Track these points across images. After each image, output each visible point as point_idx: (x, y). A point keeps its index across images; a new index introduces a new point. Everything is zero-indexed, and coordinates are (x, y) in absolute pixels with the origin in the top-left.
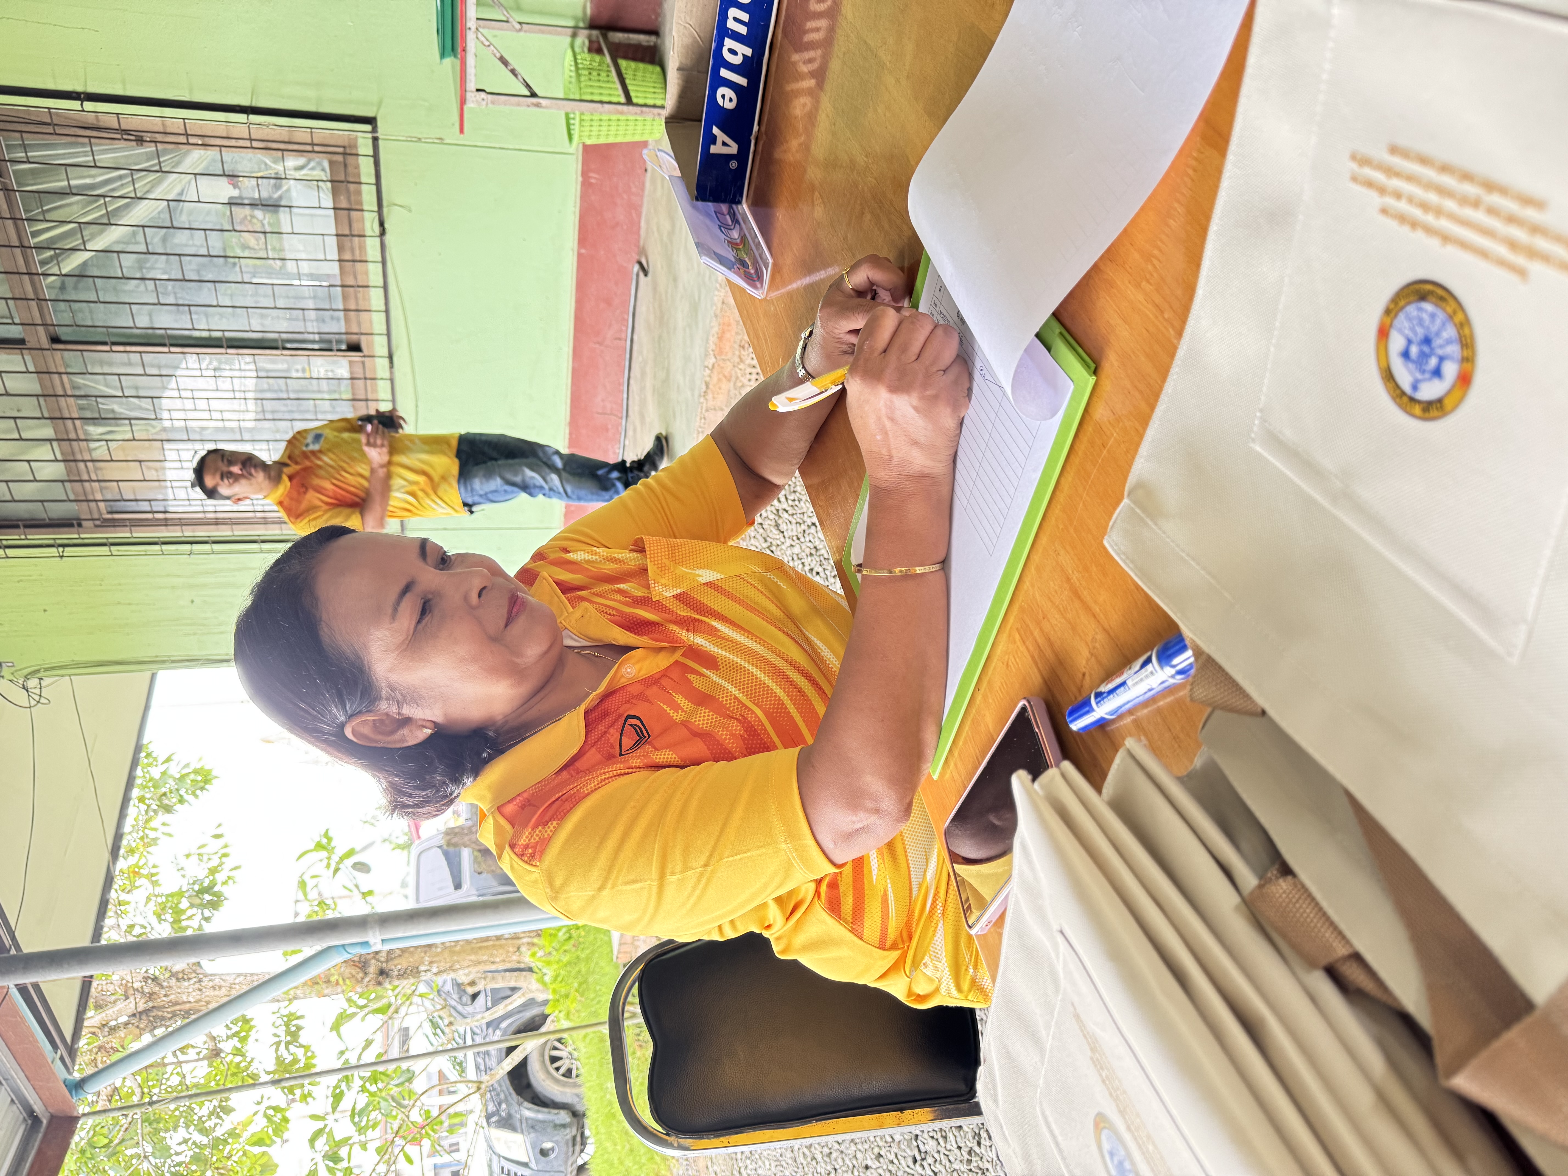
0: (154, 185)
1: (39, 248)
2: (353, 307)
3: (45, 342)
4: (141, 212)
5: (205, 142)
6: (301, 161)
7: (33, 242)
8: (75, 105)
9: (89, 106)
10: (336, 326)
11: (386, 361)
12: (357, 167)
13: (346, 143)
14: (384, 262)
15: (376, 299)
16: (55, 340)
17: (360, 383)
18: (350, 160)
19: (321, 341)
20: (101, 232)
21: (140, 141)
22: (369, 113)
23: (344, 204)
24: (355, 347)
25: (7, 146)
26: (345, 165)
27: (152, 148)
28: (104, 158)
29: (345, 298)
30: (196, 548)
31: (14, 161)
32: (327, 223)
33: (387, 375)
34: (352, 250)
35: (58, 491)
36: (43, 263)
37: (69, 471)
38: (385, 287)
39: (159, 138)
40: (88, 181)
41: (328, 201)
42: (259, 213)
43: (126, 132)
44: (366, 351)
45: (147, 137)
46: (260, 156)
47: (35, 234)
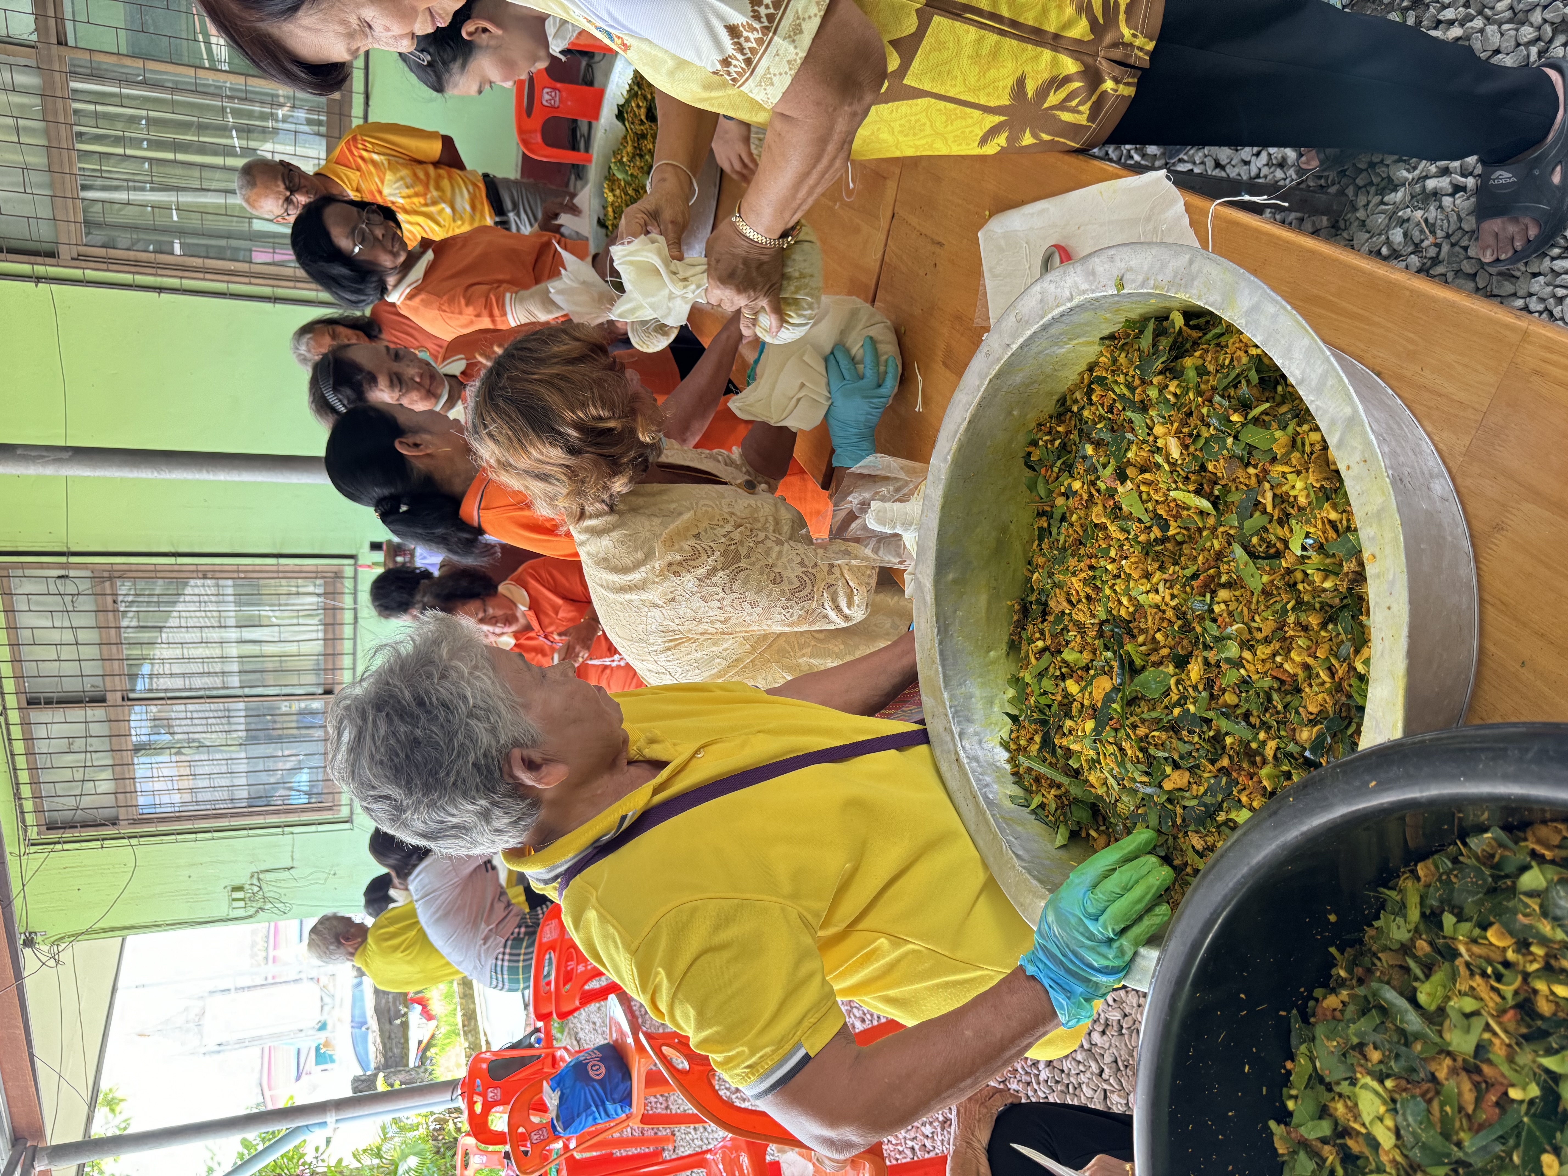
2: (331, 667)
3: (119, 701)
5: (247, 575)
8: (171, 560)
9: (179, 560)
12: (343, 584)
13: (336, 571)
15: (347, 661)
16: (127, 699)
18: (340, 580)
22: (353, 552)
23: (331, 607)
24: (329, 692)
26: (335, 584)
29: (326, 662)
30: (200, 836)
32: (318, 618)
34: (334, 633)
35: (110, 800)
37: (118, 786)
38: (354, 654)
39: (218, 574)
43: (198, 573)
45: (210, 575)
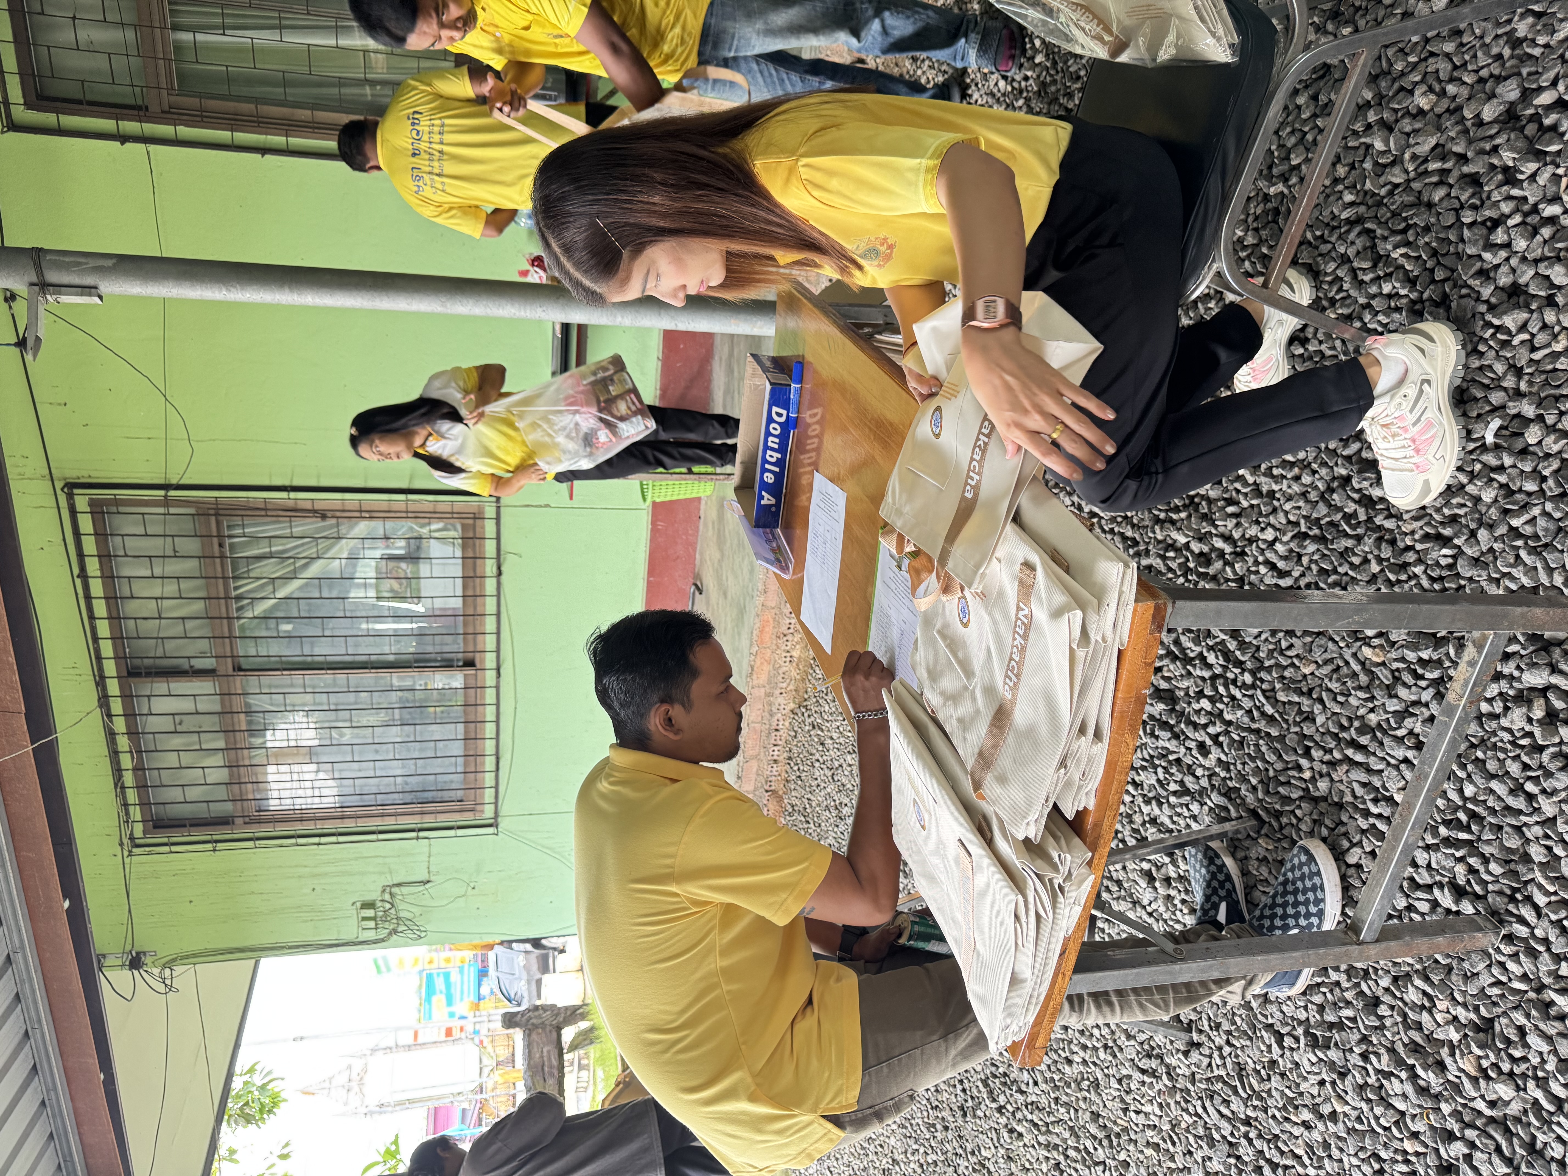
0: (328, 548)
1: (239, 598)
2: (471, 631)
3: (231, 672)
4: (315, 569)
5: (372, 515)
6: (440, 525)
7: (234, 594)
8: (284, 495)
9: (293, 495)
10: (455, 647)
11: (494, 673)
12: (483, 527)
13: (475, 510)
14: (498, 596)
15: (490, 624)
16: (238, 668)
17: (472, 692)
18: (478, 522)
19: (443, 660)
20: (285, 584)
21: (324, 517)
23: (471, 555)
24: (470, 663)
25: (229, 527)
26: (474, 526)
27: (334, 521)
28: (297, 531)
29: (465, 624)
30: (324, 840)
31: (230, 537)
32: (456, 569)
33: (494, 683)
34: (474, 588)
36: (239, 609)
37: (231, 775)
38: (498, 615)
39: (338, 514)
40: (280, 548)
41: (459, 553)
42: (403, 565)
43: (315, 511)
44: (478, 666)
45: (329, 514)
46: (410, 523)
47: (236, 588)
